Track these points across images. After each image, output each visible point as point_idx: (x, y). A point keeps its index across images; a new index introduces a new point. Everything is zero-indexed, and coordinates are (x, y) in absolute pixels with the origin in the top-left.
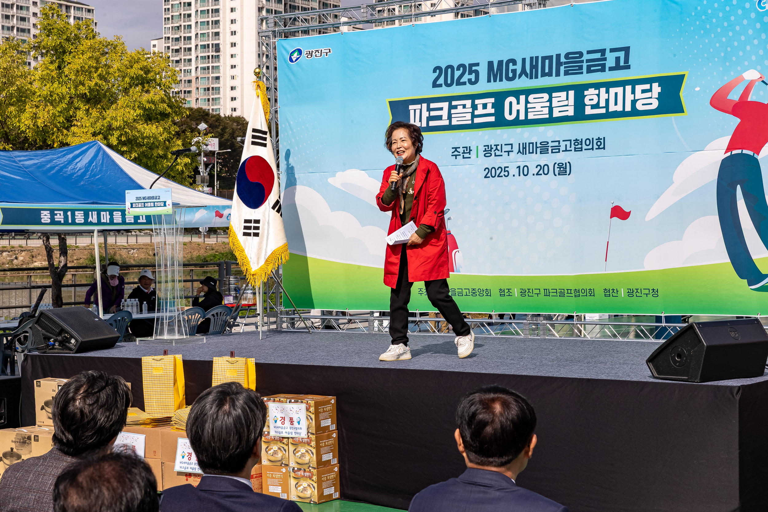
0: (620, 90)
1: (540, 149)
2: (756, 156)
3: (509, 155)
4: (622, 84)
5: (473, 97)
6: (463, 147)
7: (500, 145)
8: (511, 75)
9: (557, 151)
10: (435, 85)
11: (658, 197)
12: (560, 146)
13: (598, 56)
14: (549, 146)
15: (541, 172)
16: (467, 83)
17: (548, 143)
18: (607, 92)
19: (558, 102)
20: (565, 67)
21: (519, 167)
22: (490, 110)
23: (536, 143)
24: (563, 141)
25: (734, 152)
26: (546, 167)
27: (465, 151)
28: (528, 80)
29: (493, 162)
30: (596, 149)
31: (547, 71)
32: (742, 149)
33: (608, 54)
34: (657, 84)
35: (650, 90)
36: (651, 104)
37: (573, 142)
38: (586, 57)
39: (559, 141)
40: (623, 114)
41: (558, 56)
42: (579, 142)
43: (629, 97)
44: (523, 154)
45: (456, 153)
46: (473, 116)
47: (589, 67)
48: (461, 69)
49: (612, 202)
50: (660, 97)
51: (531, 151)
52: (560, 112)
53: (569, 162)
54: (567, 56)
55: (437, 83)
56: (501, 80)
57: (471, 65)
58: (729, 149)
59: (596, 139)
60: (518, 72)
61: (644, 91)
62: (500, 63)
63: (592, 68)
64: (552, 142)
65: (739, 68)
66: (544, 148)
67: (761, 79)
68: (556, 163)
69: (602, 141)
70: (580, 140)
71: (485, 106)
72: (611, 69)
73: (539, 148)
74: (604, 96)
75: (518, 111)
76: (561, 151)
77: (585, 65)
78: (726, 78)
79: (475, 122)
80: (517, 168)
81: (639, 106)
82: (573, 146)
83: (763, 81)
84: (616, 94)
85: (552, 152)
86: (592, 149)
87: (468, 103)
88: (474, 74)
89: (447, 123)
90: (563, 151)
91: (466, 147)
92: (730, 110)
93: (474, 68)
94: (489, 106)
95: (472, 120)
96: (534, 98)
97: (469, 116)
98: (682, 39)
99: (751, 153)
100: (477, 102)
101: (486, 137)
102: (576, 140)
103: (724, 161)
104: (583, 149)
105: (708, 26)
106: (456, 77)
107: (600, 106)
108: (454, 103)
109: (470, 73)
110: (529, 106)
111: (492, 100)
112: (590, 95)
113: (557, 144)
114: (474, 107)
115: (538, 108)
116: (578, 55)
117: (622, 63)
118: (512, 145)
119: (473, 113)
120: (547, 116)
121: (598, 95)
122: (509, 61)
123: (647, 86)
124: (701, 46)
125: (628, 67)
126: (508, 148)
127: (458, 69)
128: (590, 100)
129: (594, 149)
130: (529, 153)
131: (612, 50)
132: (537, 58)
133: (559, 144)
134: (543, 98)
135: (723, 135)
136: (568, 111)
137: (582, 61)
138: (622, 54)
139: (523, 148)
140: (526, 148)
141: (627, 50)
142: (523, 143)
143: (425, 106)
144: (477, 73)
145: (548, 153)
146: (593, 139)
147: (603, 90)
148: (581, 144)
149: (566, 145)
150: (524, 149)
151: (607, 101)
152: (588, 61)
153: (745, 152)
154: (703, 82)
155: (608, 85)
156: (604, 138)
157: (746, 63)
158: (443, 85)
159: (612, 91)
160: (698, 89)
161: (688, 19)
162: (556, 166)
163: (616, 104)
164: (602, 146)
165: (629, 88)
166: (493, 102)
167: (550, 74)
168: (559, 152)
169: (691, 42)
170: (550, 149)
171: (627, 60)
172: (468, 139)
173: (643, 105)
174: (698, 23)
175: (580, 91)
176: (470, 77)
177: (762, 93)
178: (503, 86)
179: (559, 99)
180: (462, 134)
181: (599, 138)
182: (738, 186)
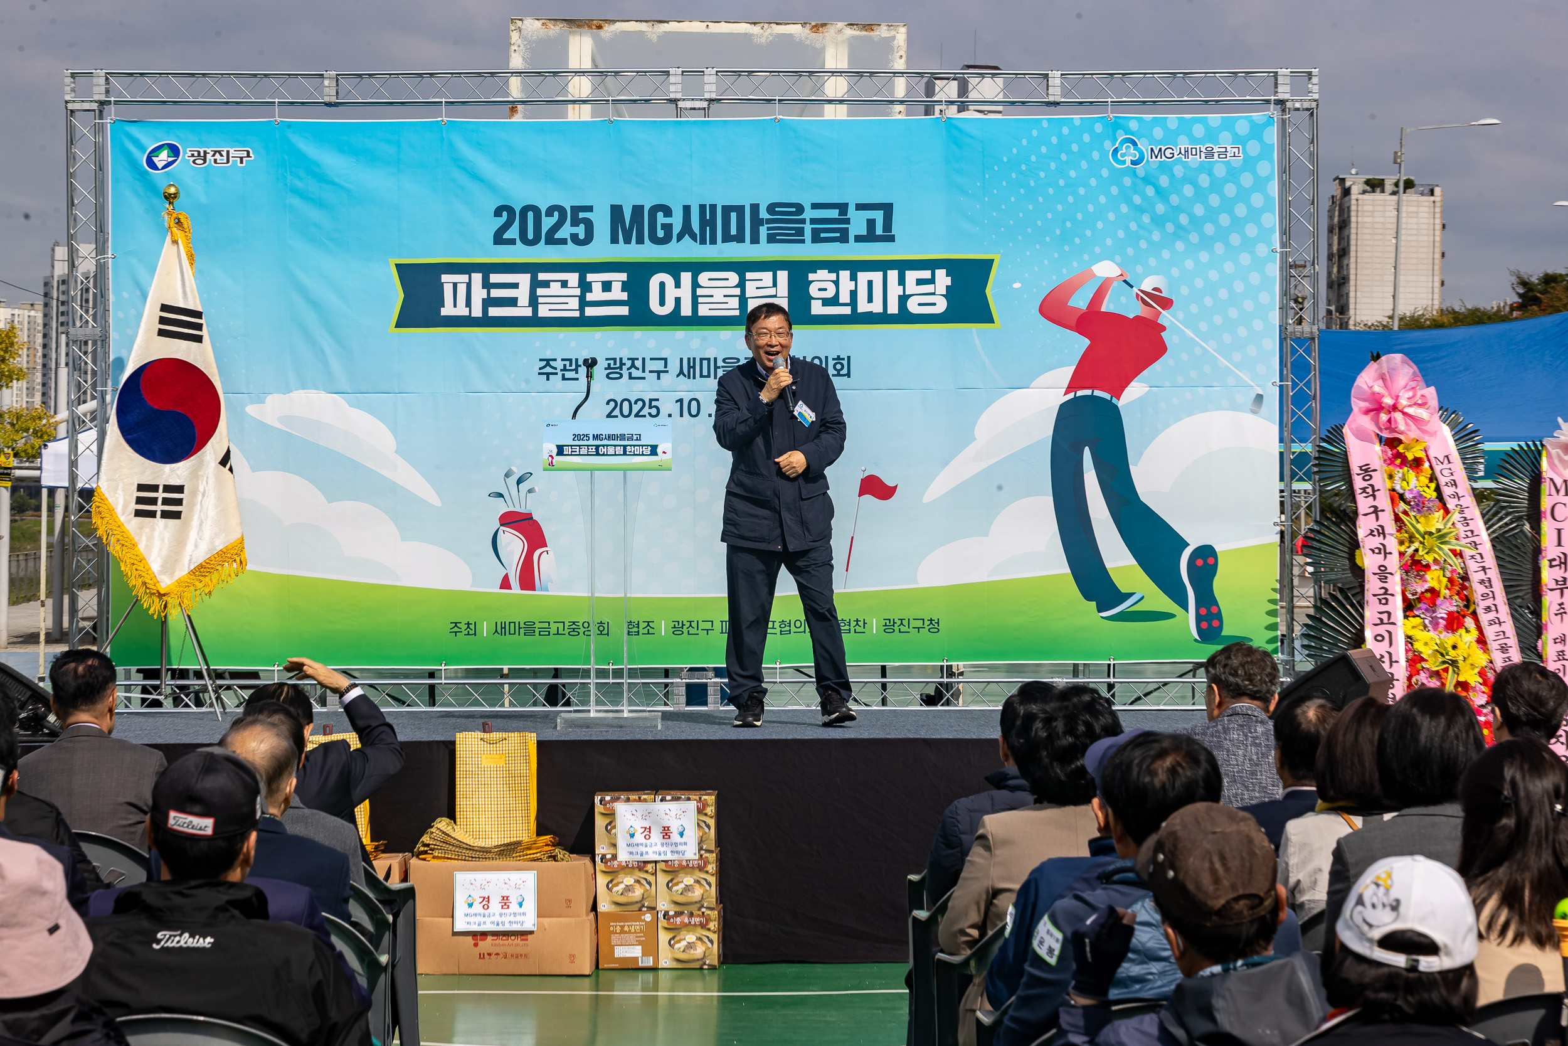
0: (877, 277)
2: (1114, 400)
3: (659, 378)
4: (883, 266)
5: (583, 269)
6: (563, 360)
7: (641, 360)
8: (660, 233)
10: (499, 239)
11: (947, 463)
13: (834, 214)
16: (569, 241)
18: (854, 278)
19: (757, 288)
20: (769, 229)
21: (681, 401)
22: (617, 293)
23: (715, 359)
25: (1080, 393)
27: (568, 368)
28: (696, 245)
29: (623, 389)
31: (733, 231)
32: (1093, 388)
33: (852, 212)
34: (944, 271)
35: (932, 281)
36: (934, 304)
38: (809, 214)
40: (883, 318)
41: (755, 208)
43: (895, 291)
44: (689, 378)
45: (548, 370)
46: (583, 303)
47: (815, 232)
48: (556, 214)
49: (863, 468)
50: (950, 294)
51: (705, 373)
54: (771, 208)
55: (505, 236)
56: (640, 241)
57: (576, 210)
58: (1070, 388)
59: (834, 359)
60: (677, 229)
61: (920, 282)
62: (638, 210)
63: (822, 235)
65: (1086, 257)
67: (1122, 278)
69: (845, 363)
71: (607, 286)
72: (859, 239)
74: (846, 285)
75: (678, 300)
77: (808, 228)
78: (1065, 271)
79: (587, 314)
80: (677, 402)
81: (913, 306)
83: (1125, 281)
84: (870, 283)
87: (573, 278)
88: (582, 226)
89: (528, 312)
91: (570, 360)
92: (1073, 324)
93: (582, 215)
94: (617, 287)
95: (581, 309)
96: (710, 279)
97: (574, 303)
98: (986, 199)
99: (1106, 396)
100: (590, 277)
101: (612, 343)
103: (1063, 407)
105: (1032, 183)
106: (544, 230)
107: (840, 302)
108: (542, 276)
109: (575, 222)
110: (699, 292)
111: (623, 276)
112: (820, 283)
114: (585, 287)
115: (718, 295)
116: (795, 210)
117: (879, 231)
118: (665, 360)
119: (582, 298)
120: (736, 313)
121: (836, 283)
122: (655, 209)
123: (926, 274)
124: (1021, 215)
125: (892, 239)
126: (660, 365)
127: (550, 212)
128: (820, 290)
130: (702, 376)
131: (860, 207)
132: (713, 207)
134: (728, 279)
135: (1061, 364)
137: (803, 221)
138: (878, 216)
139: (689, 367)
140: (694, 367)
141: (887, 209)
142: (689, 359)
143: (477, 277)
144: (589, 224)
146: (827, 358)
147: (845, 275)
150: (690, 369)
151: (854, 294)
152: (813, 221)
153: (1097, 393)
154: (1027, 275)
155: (855, 267)
156: (849, 358)
157: (1097, 249)
158: (518, 241)
159: (863, 277)
160: (1017, 285)
161: (996, 168)
163: (870, 300)
164: (844, 371)
165: (893, 275)
166: (625, 279)
167: (739, 238)
169: (1003, 207)
171: (888, 224)
172: (573, 344)
173: (920, 305)
174: (1014, 175)
175: (799, 273)
176: (575, 230)
177: (1123, 300)
178: (645, 252)
179: (759, 284)
180: (561, 336)
181: (839, 358)
182: (1087, 450)
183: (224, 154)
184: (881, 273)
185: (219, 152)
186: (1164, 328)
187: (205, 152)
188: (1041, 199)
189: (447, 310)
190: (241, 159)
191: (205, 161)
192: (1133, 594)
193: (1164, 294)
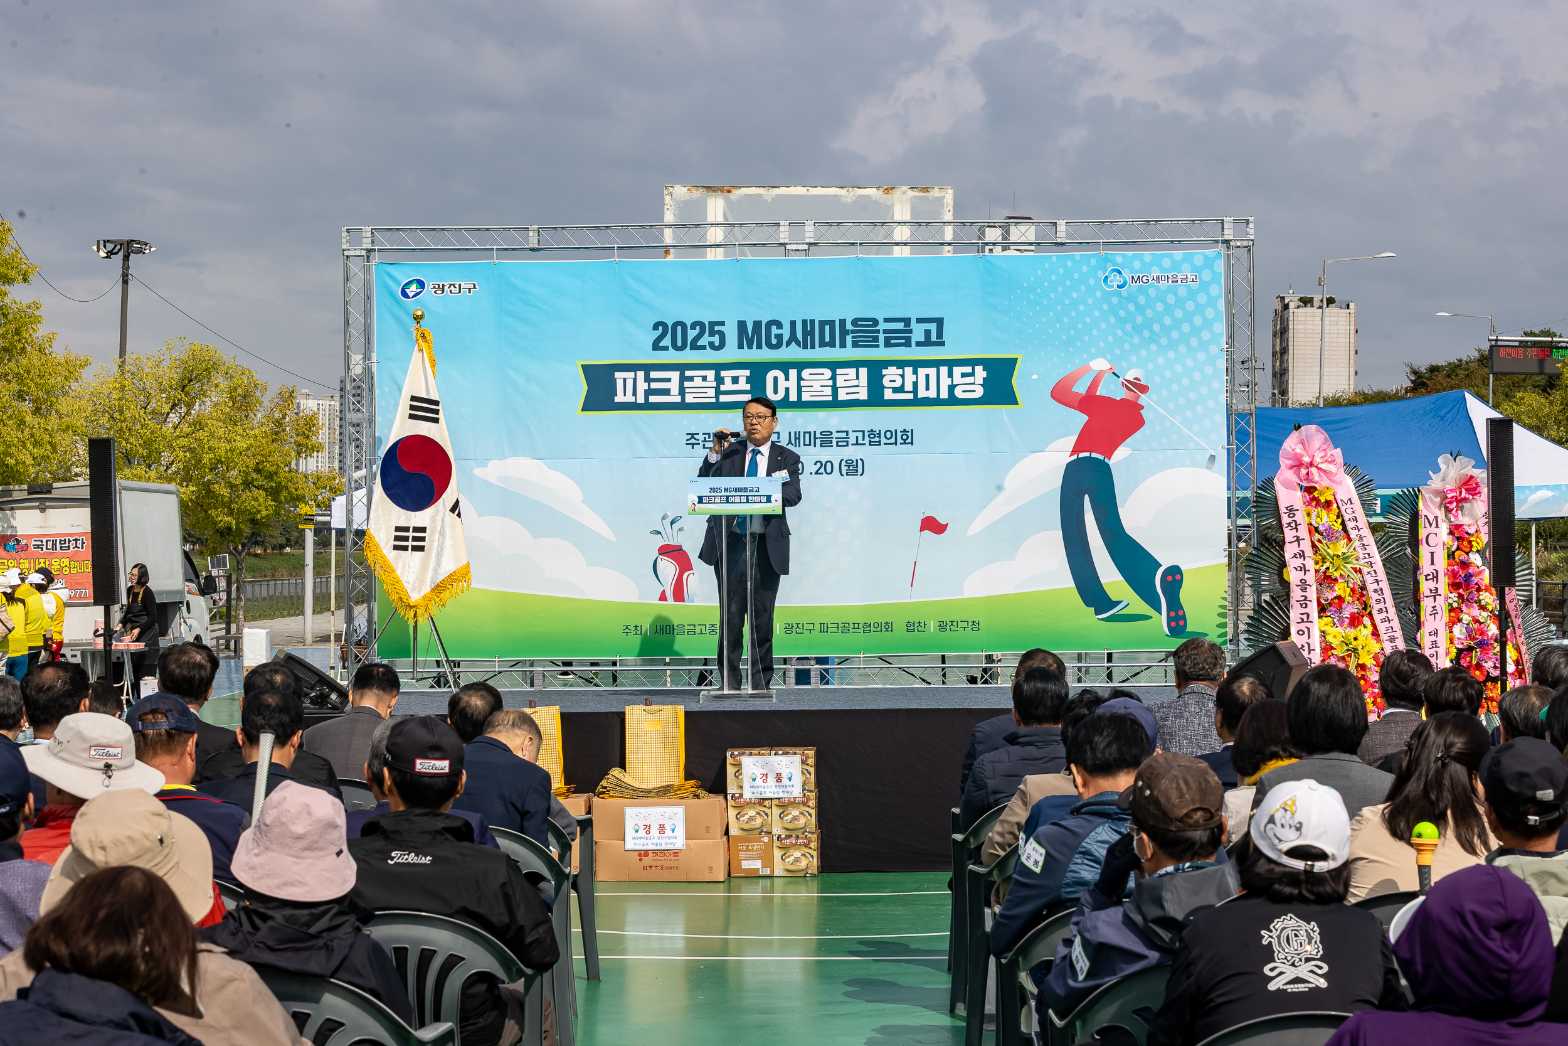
0: (932, 371)
1: (821, 441)
2: (1107, 460)
4: (936, 364)
5: (718, 367)
6: (703, 434)
8: (774, 341)
9: (845, 444)
10: (657, 346)
11: (984, 507)
12: (849, 438)
13: (900, 326)
14: (832, 438)
15: (822, 470)
16: (708, 347)
17: (832, 433)
18: (915, 372)
19: (845, 380)
20: (853, 337)
22: (743, 385)
23: (815, 432)
24: (853, 431)
25: (1081, 455)
26: (829, 465)
28: (800, 349)
30: (901, 444)
31: (827, 339)
32: (1091, 451)
33: (914, 325)
34: (981, 367)
35: (972, 374)
36: (974, 391)
37: (867, 434)
38: (882, 326)
39: (847, 432)
41: (843, 322)
42: (876, 433)
43: (945, 382)
45: (693, 441)
46: (718, 392)
47: (887, 340)
49: (923, 512)
50: (986, 384)
51: (807, 443)
52: (847, 394)
53: (861, 459)
54: (855, 322)
55: (661, 344)
56: (759, 347)
57: (712, 324)
58: (1073, 452)
59: (901, 432)
60: (786, 338)
61: (964, 375)
62: (757, 324)
63: (892, 341)
64: (837, 432)
65: (1085, 356)
67: (1112, 371)
68: (842, 460)
69: (909, 434)
70: (878, 432)
71: (735, 380)
72: (918, 344)
73: (819, 440)
74: (910, 377)
75: (787, 390)
76: (850, 445)
77: (881, 336)
78: (1069, 366)
79: (721, 400)
81: (959, 393)
82: (867, 439)
83: (1114, 373)
84: (927, 376)
85: (837, 445)
86: (896, 443)
87: (711, 374)
88: (717, 336)
89: (678, 399)
90: (853, 445)
92: (1076, 405)
93: (717, 328)
94: (742, 380)
95: (717, 397)
96: (810, 374)
97: (712, 392)
98: (1012, 314)
99: (1101, 457)
100: (723, 373)
102: (872, 431)
104: (882, 444)
105: (1045, 302)
106: (690, 339)
107: (906, 390)
108: (688, 373)
109: (712, 334)
110: (803, 383)
111: (747, 373)
112: (891, 376)
113: (844, 435)
114: (720, 380)
115: (817, 386)
116: (872, 323)
117: (934, 338)
119: (717, 389)
120: (830, 398)
121: (903, 376)
122: (770, 324)
123: (968, 369)
125: (943, 344)
127: (693, 327)
128: (891, 381)
129: (898, 443)
130: (805, 445)
131: (919, 321)
132: (812, 322)
133: (847, 435)
134: (823, 374)
135: (1067, 434)
136: (859, 393)
137: (878, 331)
138: (933, 327)
139: (796, 438)
140: (799, 439)
141: (939, 322)
142: (795, 433)
143: (641, 374)
144: (722, 335)
145: (832, 446)
146: (896, 430)
147: (909, 370)
148: (880, 437)
149: (857, 437)
151: (915, 384)
152: (885, 331)
153: (1094, 455)
154: (1042, 369)
155: (916, 365)
156: (912, 430)
157: (1093, 350)
158: (670, 348)
159: (922, 372)
160: (1035, 377)
161: (1019, 291)
162: (843, 463)
163: (927, 388)
164: (909, 441)
165: (944, 370)
166: (749, 374)
167: (832, 344)
168: (847, 445)
169: (1024, 319)
170: (834, 441)
171: (940, 334)
172: (711, 422)
173: (964, 391)
175: (875, 369)
176: (712, 339)
177: (1113, 387)
178: (764, 355)
179: (846, 377)
180: (702, 416)
181: (905, 431)
182: (1087, 497)
183: (457, 286)
184: (935, 369)
185: (454, 285)
186: (1142, 407)
187: (443, 285)
188: (1052, 314)
189: (619, 398)
190: (470, 289)
191: (443, 292)
192: (1119, 602)
193: (1142, 383)
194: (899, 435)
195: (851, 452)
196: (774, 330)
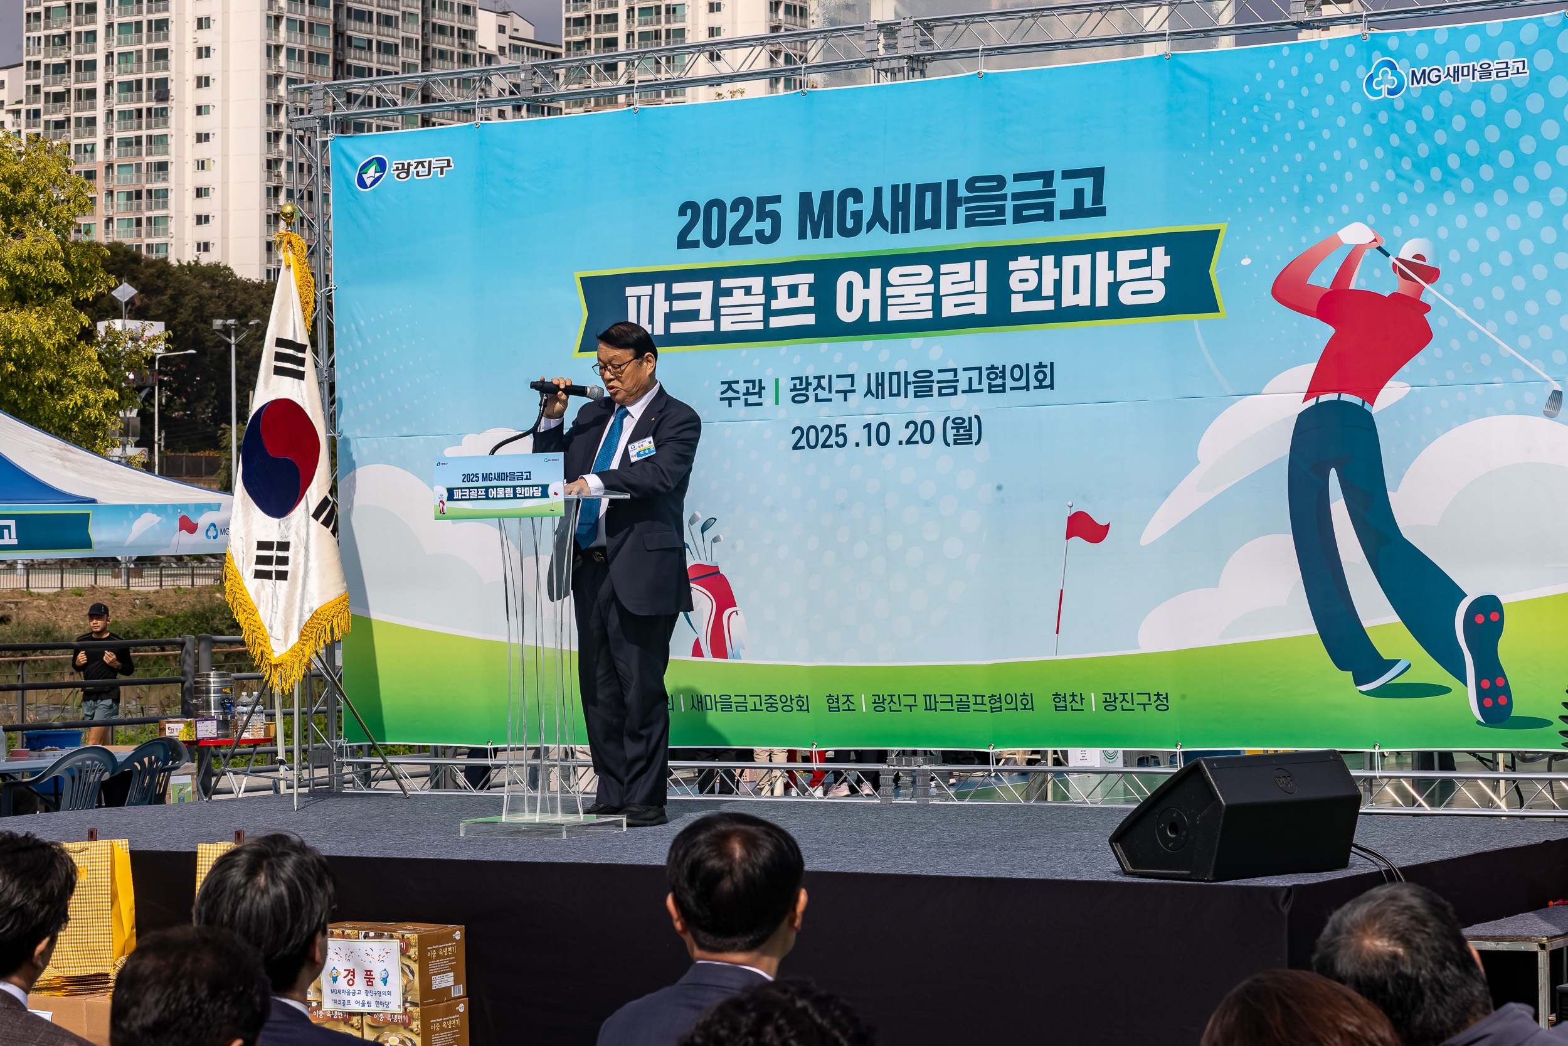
0: (1084, 261)
1: (915, 387)
2: (1367, 406)
3: (846, 399)
4: (1091, 247)
5: (767, 271)
6: (745, 382)
7: (827, 378)
8: (850, 223)
9: (952, 390)
10: (683, 242)
11: (1167, 494)
12: (957, 381)
13: (1038, 185)
14: (932, 381)
15: (917, 437)
16: (754, 239)
17: (931, 373)
18: (1058, 264)
19: (953, 283)
20: (967, 209)
21: (868, 426)
22: (805, 299)
23: (906, 373)
24: (965, 369)
25: (1324, 398)
26: (927, 427)
27: (751, 391)
28: (887, 235)
29: (812, 414)
30: (1035, 387)
31: (928, 216)
32: (1340, 391)
33: (1058, 183)
34: (1163, 249)
35: (1148, 262)
36: (1150, 292)
37: (985, 373)
38: (1011, 188)
39: (955, 371)
40: (1091, 313)
41: (953, 184)
42: (998, 371)
43: (1104, 277)
44: (877, 398)
45: (730, 394)
46: (768, 313)
47: (1017, 210)
48: (742, 208)
49: (1070, 503)
50: (1169, 278)
51: (895, 391)
52: (956, 306)
53: (977, 417)
54: (971, 184)
55: (690, 237)
56: (829, 234)
57: (763, 201)
58: (1312, 392)
59: (1035, 367)
60: (866, 218)
61: (1134, 264)
62: (827, 196)
63: (1025, 213)
64: (940, 371)
65: (1331, 220)
66: (923, 386)
67: (1376, 244)
68: (948, 418)
69: (1047, 371)
70: (1001, 369)
71: (793, 291)
72: (1065, 215)
73: (913, 385)
74: (1050, 273)
75: (866, 303)
76: (959, 392)
77: (1009, 205)
78: (1304, 239)
79: (771, 326)
80: (865, 427)
81: (1125, 296)
82: (985, 381)
83: (1380, 249)
84: (1076, 269)
85: (941, 394)
86: (1027, 387)
87: (757, 283)
88: (769, 220)
89: (709, 326)
90: (963, 392)
91: (753, 382)
92: (1314, 309)
93: (769, 207)
94: (803, 290)
95: (766, 320)
96: (900, 276)
97: (758, 313)
98: (1212, 153)
99: (1357, 400)
100: (776, 281)
101: (797, 359)
102: (993, 367)
103: (1301, 416)
104: (1007, 389)
105: (1266, 129)
106: (729, 227)
107: (1043, 294)
108: (725, 283)
109: (760, 218)
110: (890, 291)
111: (810, 278)
112: (1021, 272)
113: (950, 376)
114: (770, 292)
115: (910, 294)
116: (995, 184)
117: (1088, 203)
118: (852, 376)
119: (766, 306)
120: (929, 315)
121: (1039, 271)
122: (845, 194)
123: (1141, 254)
124: (1252, 170)
125: (1102, 212)
126: (845, 384)
127: (734, 208)
128: (1021, 281)
129: (1031, 387)
130: (891, 395)
131: (1067, 175)
132: (907, 187)
133: (955, 375)
134: (920, 274)
135: (1300, 361)
136: (974, 304)
137: (1004, 197)
138: (1087, 184)
139: (878, 384)
140: (883, 384)
141: (1098, 174)
142: (877, 374)
143: (660, 288)
144: (776, 217)
145: (932, 396)
146: (1027, 365)
147: (1048, 260)
148: (1004, 378)
149: (970, 379)
150: (879, 387)
151: (1058, 284)
152: (1016, 196)
153: (1345, 397)
154: (1258, 248)
155: (1060, 250)
156: (1052, 364)
157: (1345, 209)
158: (702, 243)
159: (1069, 262)
160: (1246, 262)
161: (1224, 113)
162: (950, 424)
163: (1076, 291)
164: (1047, 382)
165: (1103, 257)
166: (812, 281)
167: (935, 224)
168: (955, 393)
169: (1231, 161)
170: (935, 387)
171: (1098, 196)
172: (756, 362)
173: (1133, 293)
174: (1244, 120)
175: (999, 261)
176: (761, 226)
177: (1377, 273)
178: (833, 247)
179: (955, 278)
180: (744, 353)
181: (1041, 365)
182: (1333, 472)
183: (426, 164)
184: (1088, 258)
185: (422, 163)
186: (1427, 308)
187: (409, 164)
188: (1275, 148)
190: (442, 169)
191: (408, 175)
192: (1395, 662)
193: (1429, 263)
194: (1032, 372)
195: (961, 405)
196: (851, 205)
